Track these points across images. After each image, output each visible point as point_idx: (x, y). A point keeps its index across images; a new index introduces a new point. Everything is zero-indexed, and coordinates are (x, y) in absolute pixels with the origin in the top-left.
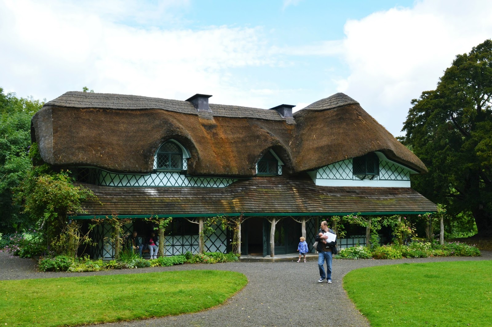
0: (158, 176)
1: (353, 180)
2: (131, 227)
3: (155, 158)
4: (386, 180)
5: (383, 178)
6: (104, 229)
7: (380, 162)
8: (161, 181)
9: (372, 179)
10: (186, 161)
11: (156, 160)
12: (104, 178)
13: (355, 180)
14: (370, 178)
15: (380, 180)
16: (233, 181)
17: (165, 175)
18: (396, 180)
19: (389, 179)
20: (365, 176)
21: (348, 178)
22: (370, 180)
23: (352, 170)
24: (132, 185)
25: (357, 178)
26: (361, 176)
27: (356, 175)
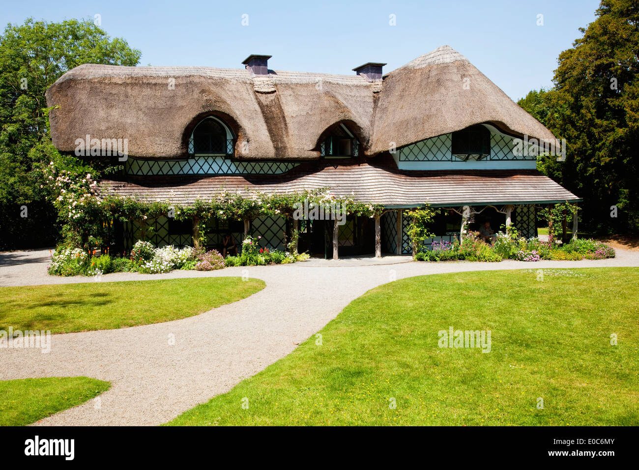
0: (197, 161)
1: (452, 161)
2: (166, 223)
3: (191, 140)
4: (499, 160)
5: (496, 158)
6: (134, 226)
7: (491, 137)
8: (201, 168)
9: (479, 159)
10: (232, 143)
11: (193, 142)
12: (130, 166)
13: (455, 161)
14: (477, 158)
15: (491, 160)
16: (293, 166)
17: (206, 161)
18: (515, 160)
19: (505, 158)
20: (468, 156)
21: (444, 159)
22: (477, 160)
23: (450, 149)
24: (165, 173)
25: (457, 159)
26: (463, 156)
27: (456, 155)
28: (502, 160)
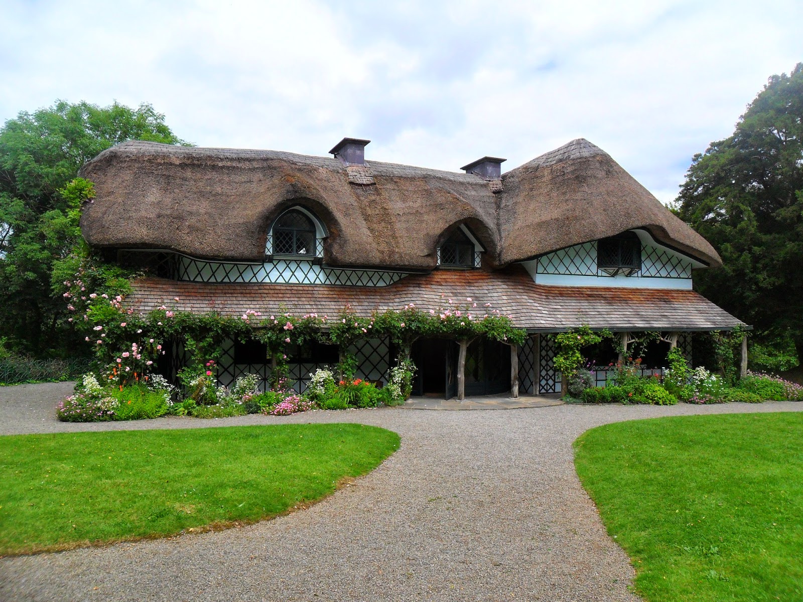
0: (275, 266)
1: (598, 276)
2: (231, 347)
3: (269, 237)
4: (652, 277)
5: (647, 274)
7: (642, 248)
8: (281, 275)
9: (629, 275)
10: (322, 243)
11: (271, 240)
12: (186, 269)
13: (602, 276)
14: (626, 273)
15: (642, 276)
16: (400, 277)
17: (288, 266)
18: (669, 278)
19: (658, 275)
20: (618, 271)
21: (589, 273)
22: (627, 276)
23: (596, 261)
24: (232, 281)
25: (604, 274)
26: (612, 270)
27: (603, 269)
28: (654, 277)
